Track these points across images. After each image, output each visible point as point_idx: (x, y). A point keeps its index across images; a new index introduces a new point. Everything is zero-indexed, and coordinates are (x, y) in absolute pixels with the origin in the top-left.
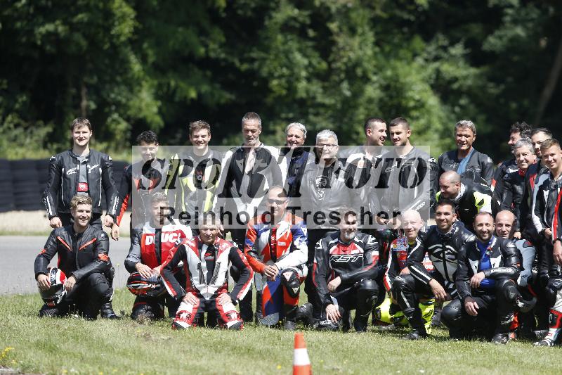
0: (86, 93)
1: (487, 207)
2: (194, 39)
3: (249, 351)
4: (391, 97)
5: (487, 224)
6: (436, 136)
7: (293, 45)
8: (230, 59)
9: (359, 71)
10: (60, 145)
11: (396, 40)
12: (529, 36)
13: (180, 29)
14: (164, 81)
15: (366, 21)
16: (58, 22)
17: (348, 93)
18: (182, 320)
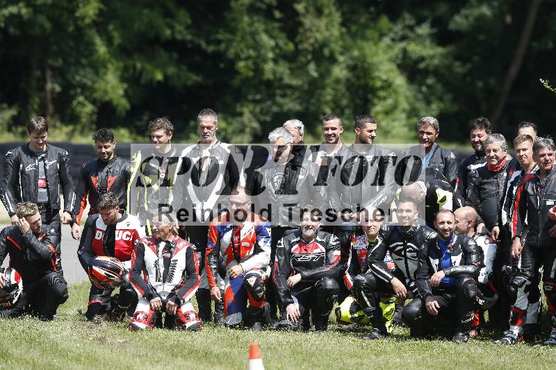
0: (52, 76)
2: (160, 21)
3: (207, 355)
4: (358, 78)
5: (449, 223)
6: (403, 116)
7: (260, 26)
8: (197, 41)
9: (326, 52)
10: (24, 129)
11: (363, 20)
12: (495, 15)
13: (146, 11)
14: (130, 63)
15: (333, 2)
16: (21, 5)
17: (315, 74)
18: (139, 320)
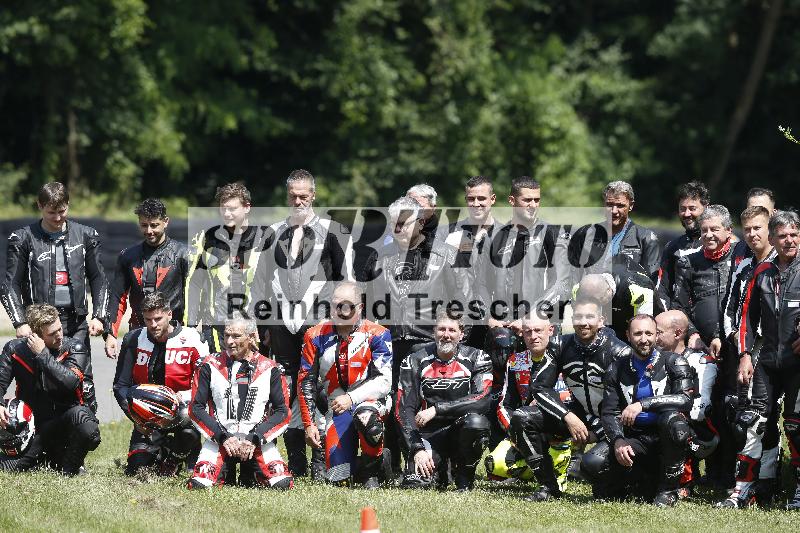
0: (76, 123)
2: (232, 44)
3: (300, 524)
4: (517, 125)
5: (648, 333)
6: (582, 180)
7: (376, 51)
8: (285, 72)
9: (472, 88)
11: (524, 42)
12: (714, 35)
13: (212, 30)
14: (189, 104)
15: (480, 15)
16: (33, 20)
17: (455, 120)
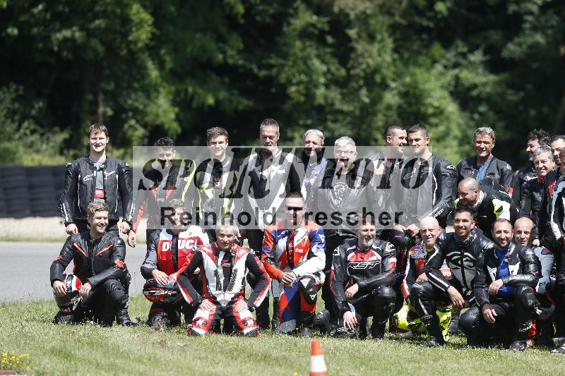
0: (103, 100)
1: (506, 214)
2: (212, 45)
3: (266, 358)
4: (410, 104)
5: (505, 232)
6: (455, 143)
7: (312, 51)
8: (249, 65)
9: (378, 78)
10: (76, 152)
11: (415, 47)
12: (548, 43)
13: (198, 36)
14: (181, 87)
15: (385, 28)
16: (75, 28)
17: (366, 100)
18: (199, 327)
